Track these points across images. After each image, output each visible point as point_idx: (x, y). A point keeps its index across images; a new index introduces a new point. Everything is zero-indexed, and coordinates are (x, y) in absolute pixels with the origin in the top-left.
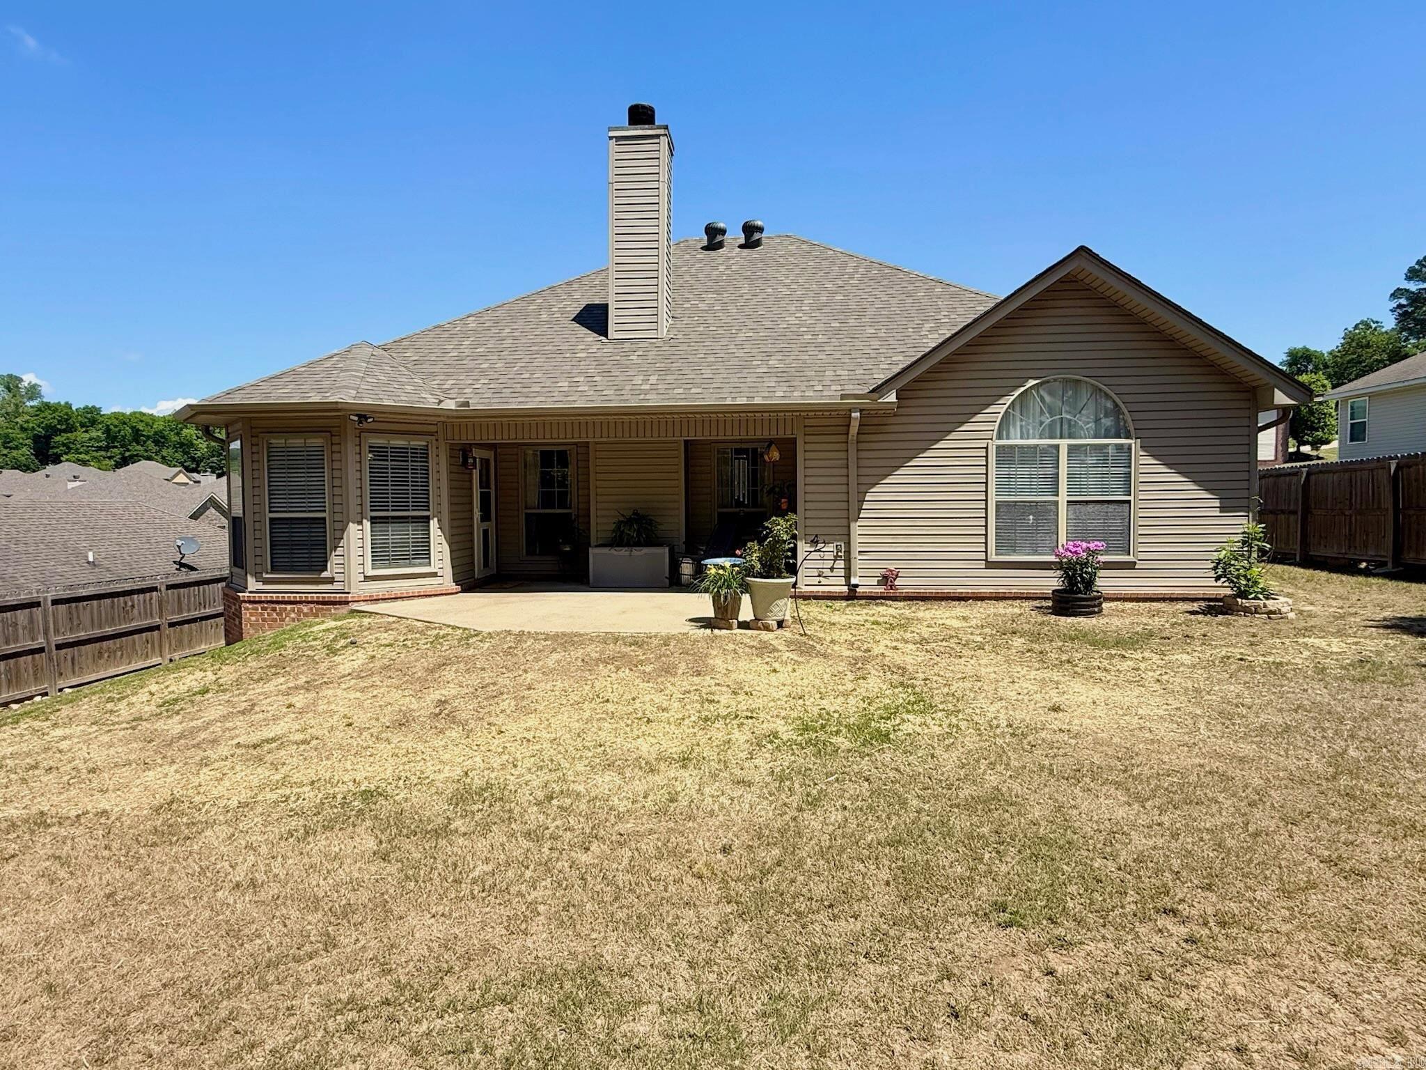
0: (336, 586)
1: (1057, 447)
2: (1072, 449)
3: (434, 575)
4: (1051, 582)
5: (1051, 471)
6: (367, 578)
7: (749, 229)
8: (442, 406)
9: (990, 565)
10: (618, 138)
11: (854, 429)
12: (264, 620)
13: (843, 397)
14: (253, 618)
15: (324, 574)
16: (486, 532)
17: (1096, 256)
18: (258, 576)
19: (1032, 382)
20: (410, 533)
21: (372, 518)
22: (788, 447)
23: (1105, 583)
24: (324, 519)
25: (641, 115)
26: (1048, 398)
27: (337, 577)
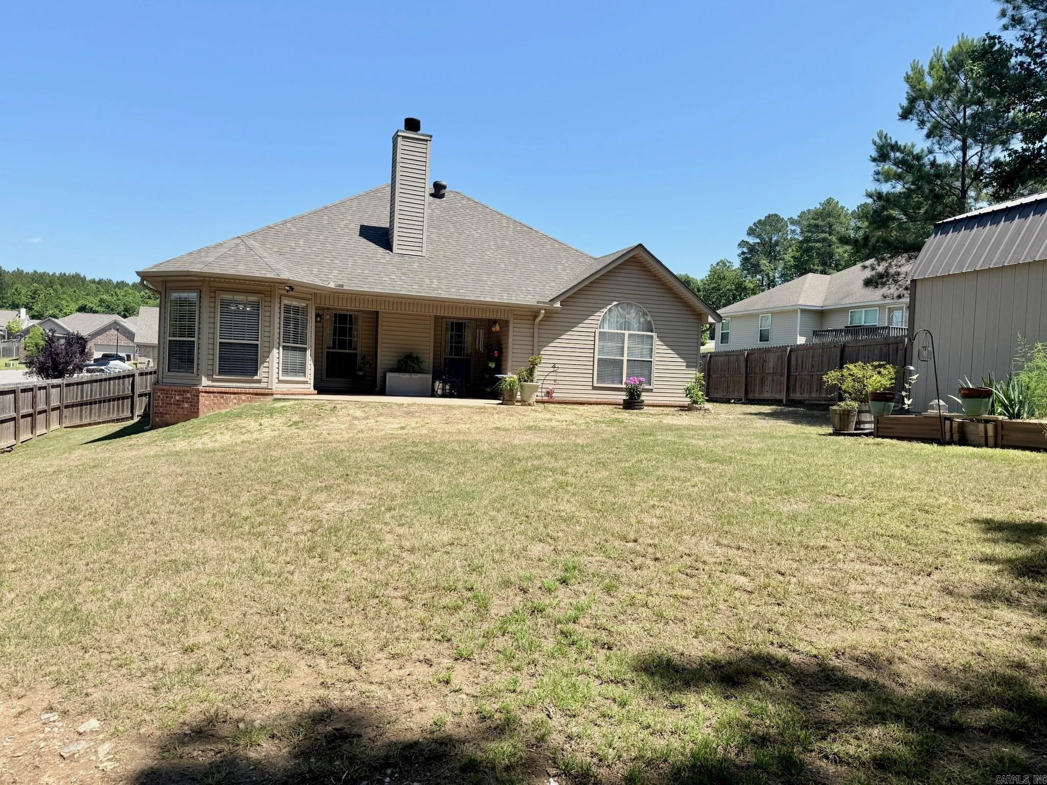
0: (262, 385)
1: (624, 334)
2: (630, 335)
3: (306, 382)
4: (622, 397)
5: (620, 345)
7: (437, 186)
8: (329, 286)
9: (594, 388)
10: (402, 137)
11: (539, 319)
12: (215, 404)
13: (538, 302)
15: (256, 378)
17: (645, 249)
18: (210, 377)
19: (615, 303)
20: (295, 356)
21: (283, 346)
23: (645, 397)
24: (257, 345)
25: (412, 125)
26: (621, 311)
27: (264, 380)
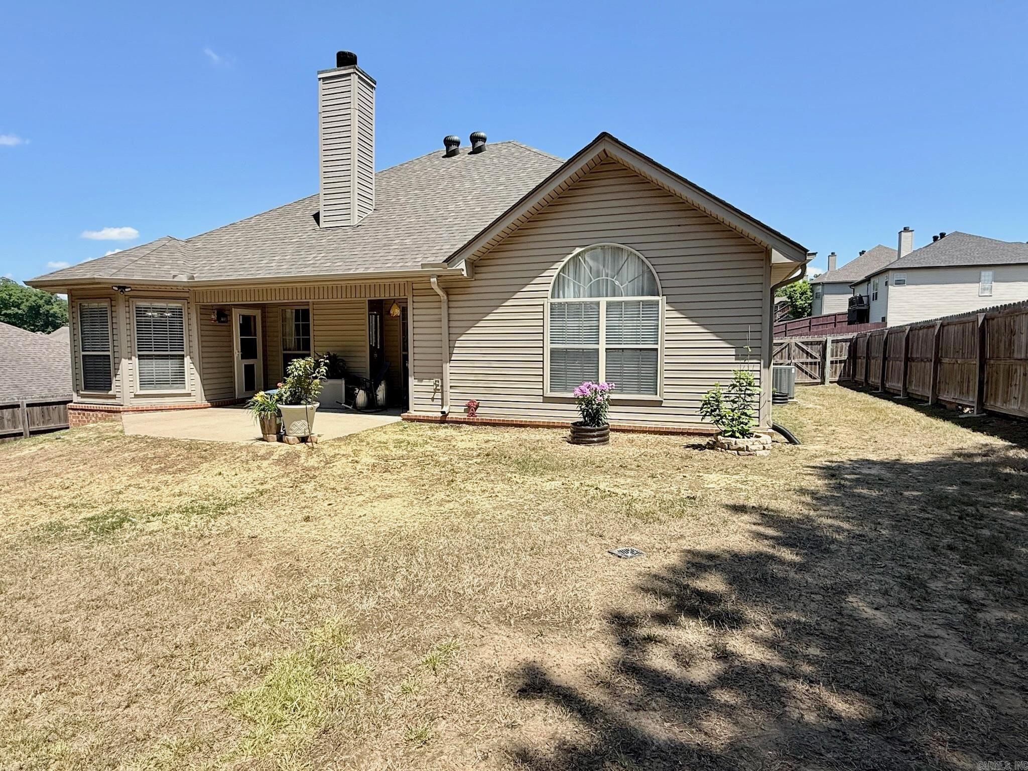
0: (117, 401)
1: (598, 304)
2: (609, 305)
3: (189, 395)
5: (595, 323)
6: (136, 396)
7: (474, 139)
9: (547, 400)
10: (324, 79)
12: (79, 421)
13: (423, 266)
14: (74, 420)
15: (110, 393)
16: (248, 366)
17: (616, 141)
18: (78, 393)
19: (578, 250)
20: (170, 366)
21: (139, 356)
23: (613, 416)
24: (109, 356)
26: (591, 263)
27: (118, 395)
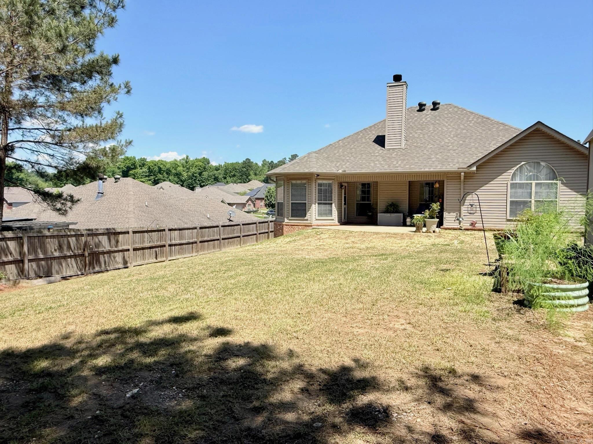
0: (308, 222)
1: (531, 183)
2: (537, 184)
3: (333, 220)
5: (530, 191)
6: (317, 220)
7: (435, 104)
8: (338, 172)
9: (508, 220)
10: (390, 86)
11: (462, 178)
12: (289, 230)
13: (458, 168)
14: (286, 230)
15: (305, 218)
16: (345, 208)
17: (544, 124)
18: (288, 218)
19: (523, 163)
20: (327, 207)
21: (318, 203)
22: (442, 183)
24: (306, 203)
25: (397, 78)
26: (529, 168)
27: (309, 219)
